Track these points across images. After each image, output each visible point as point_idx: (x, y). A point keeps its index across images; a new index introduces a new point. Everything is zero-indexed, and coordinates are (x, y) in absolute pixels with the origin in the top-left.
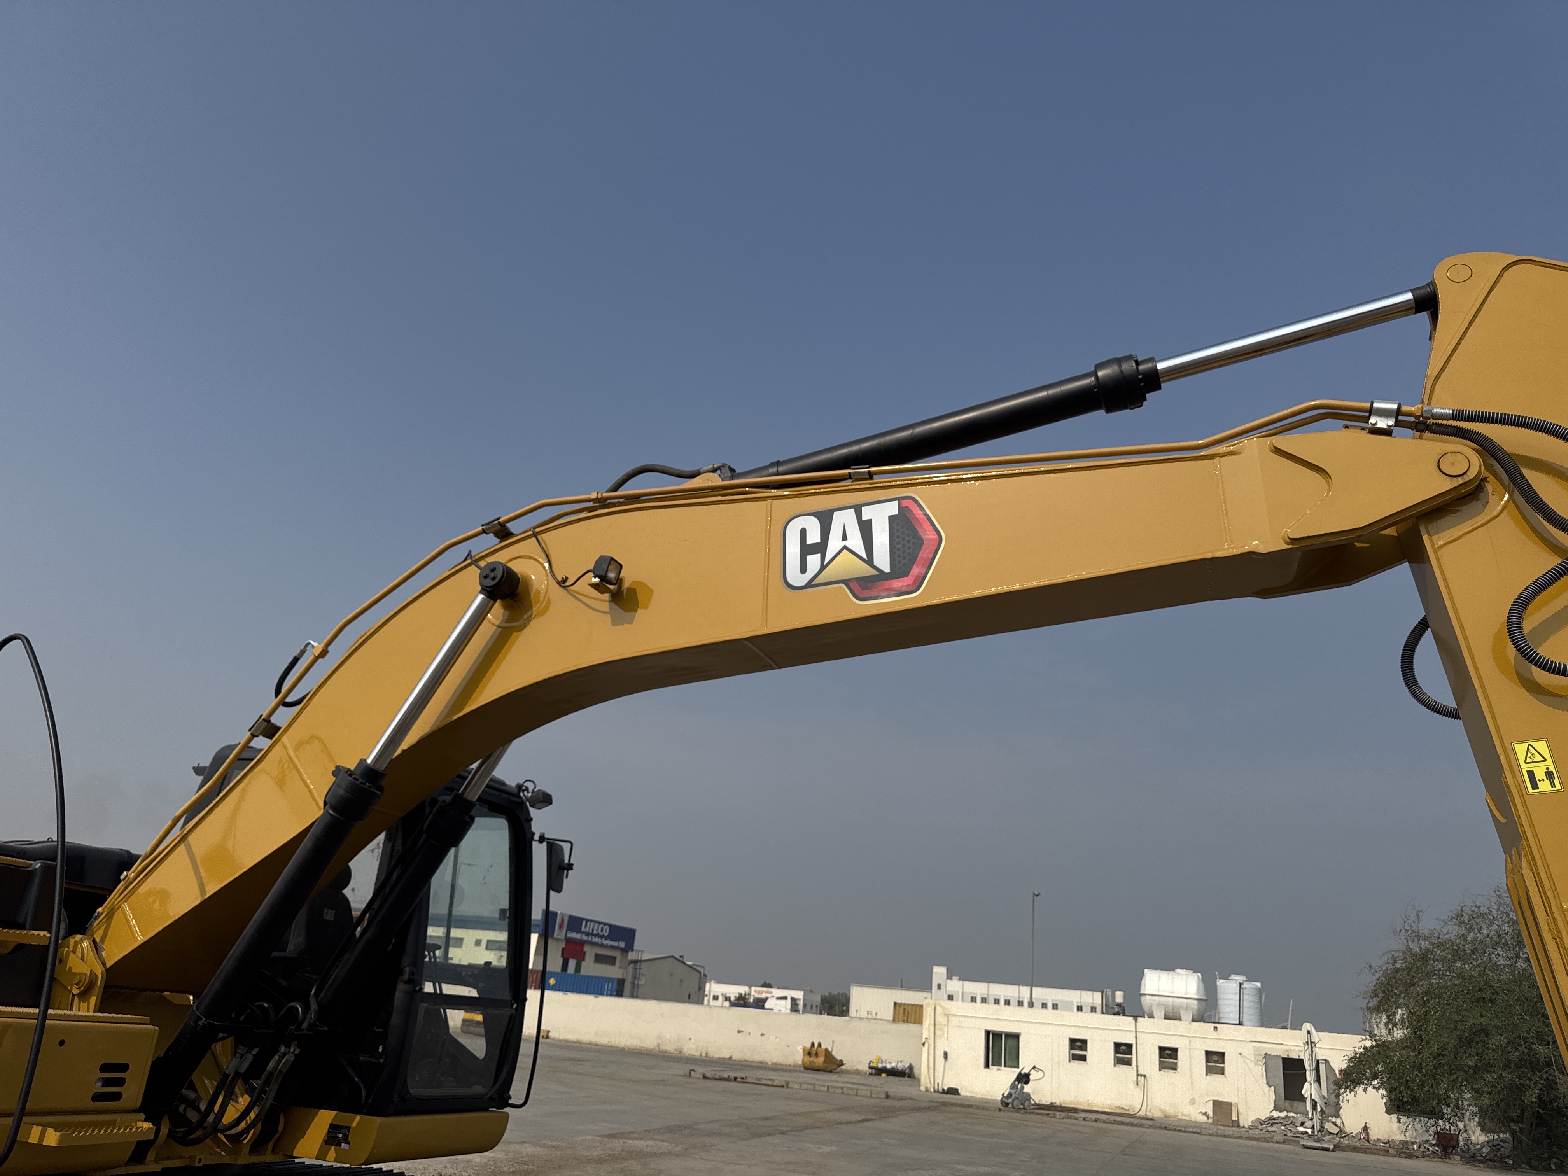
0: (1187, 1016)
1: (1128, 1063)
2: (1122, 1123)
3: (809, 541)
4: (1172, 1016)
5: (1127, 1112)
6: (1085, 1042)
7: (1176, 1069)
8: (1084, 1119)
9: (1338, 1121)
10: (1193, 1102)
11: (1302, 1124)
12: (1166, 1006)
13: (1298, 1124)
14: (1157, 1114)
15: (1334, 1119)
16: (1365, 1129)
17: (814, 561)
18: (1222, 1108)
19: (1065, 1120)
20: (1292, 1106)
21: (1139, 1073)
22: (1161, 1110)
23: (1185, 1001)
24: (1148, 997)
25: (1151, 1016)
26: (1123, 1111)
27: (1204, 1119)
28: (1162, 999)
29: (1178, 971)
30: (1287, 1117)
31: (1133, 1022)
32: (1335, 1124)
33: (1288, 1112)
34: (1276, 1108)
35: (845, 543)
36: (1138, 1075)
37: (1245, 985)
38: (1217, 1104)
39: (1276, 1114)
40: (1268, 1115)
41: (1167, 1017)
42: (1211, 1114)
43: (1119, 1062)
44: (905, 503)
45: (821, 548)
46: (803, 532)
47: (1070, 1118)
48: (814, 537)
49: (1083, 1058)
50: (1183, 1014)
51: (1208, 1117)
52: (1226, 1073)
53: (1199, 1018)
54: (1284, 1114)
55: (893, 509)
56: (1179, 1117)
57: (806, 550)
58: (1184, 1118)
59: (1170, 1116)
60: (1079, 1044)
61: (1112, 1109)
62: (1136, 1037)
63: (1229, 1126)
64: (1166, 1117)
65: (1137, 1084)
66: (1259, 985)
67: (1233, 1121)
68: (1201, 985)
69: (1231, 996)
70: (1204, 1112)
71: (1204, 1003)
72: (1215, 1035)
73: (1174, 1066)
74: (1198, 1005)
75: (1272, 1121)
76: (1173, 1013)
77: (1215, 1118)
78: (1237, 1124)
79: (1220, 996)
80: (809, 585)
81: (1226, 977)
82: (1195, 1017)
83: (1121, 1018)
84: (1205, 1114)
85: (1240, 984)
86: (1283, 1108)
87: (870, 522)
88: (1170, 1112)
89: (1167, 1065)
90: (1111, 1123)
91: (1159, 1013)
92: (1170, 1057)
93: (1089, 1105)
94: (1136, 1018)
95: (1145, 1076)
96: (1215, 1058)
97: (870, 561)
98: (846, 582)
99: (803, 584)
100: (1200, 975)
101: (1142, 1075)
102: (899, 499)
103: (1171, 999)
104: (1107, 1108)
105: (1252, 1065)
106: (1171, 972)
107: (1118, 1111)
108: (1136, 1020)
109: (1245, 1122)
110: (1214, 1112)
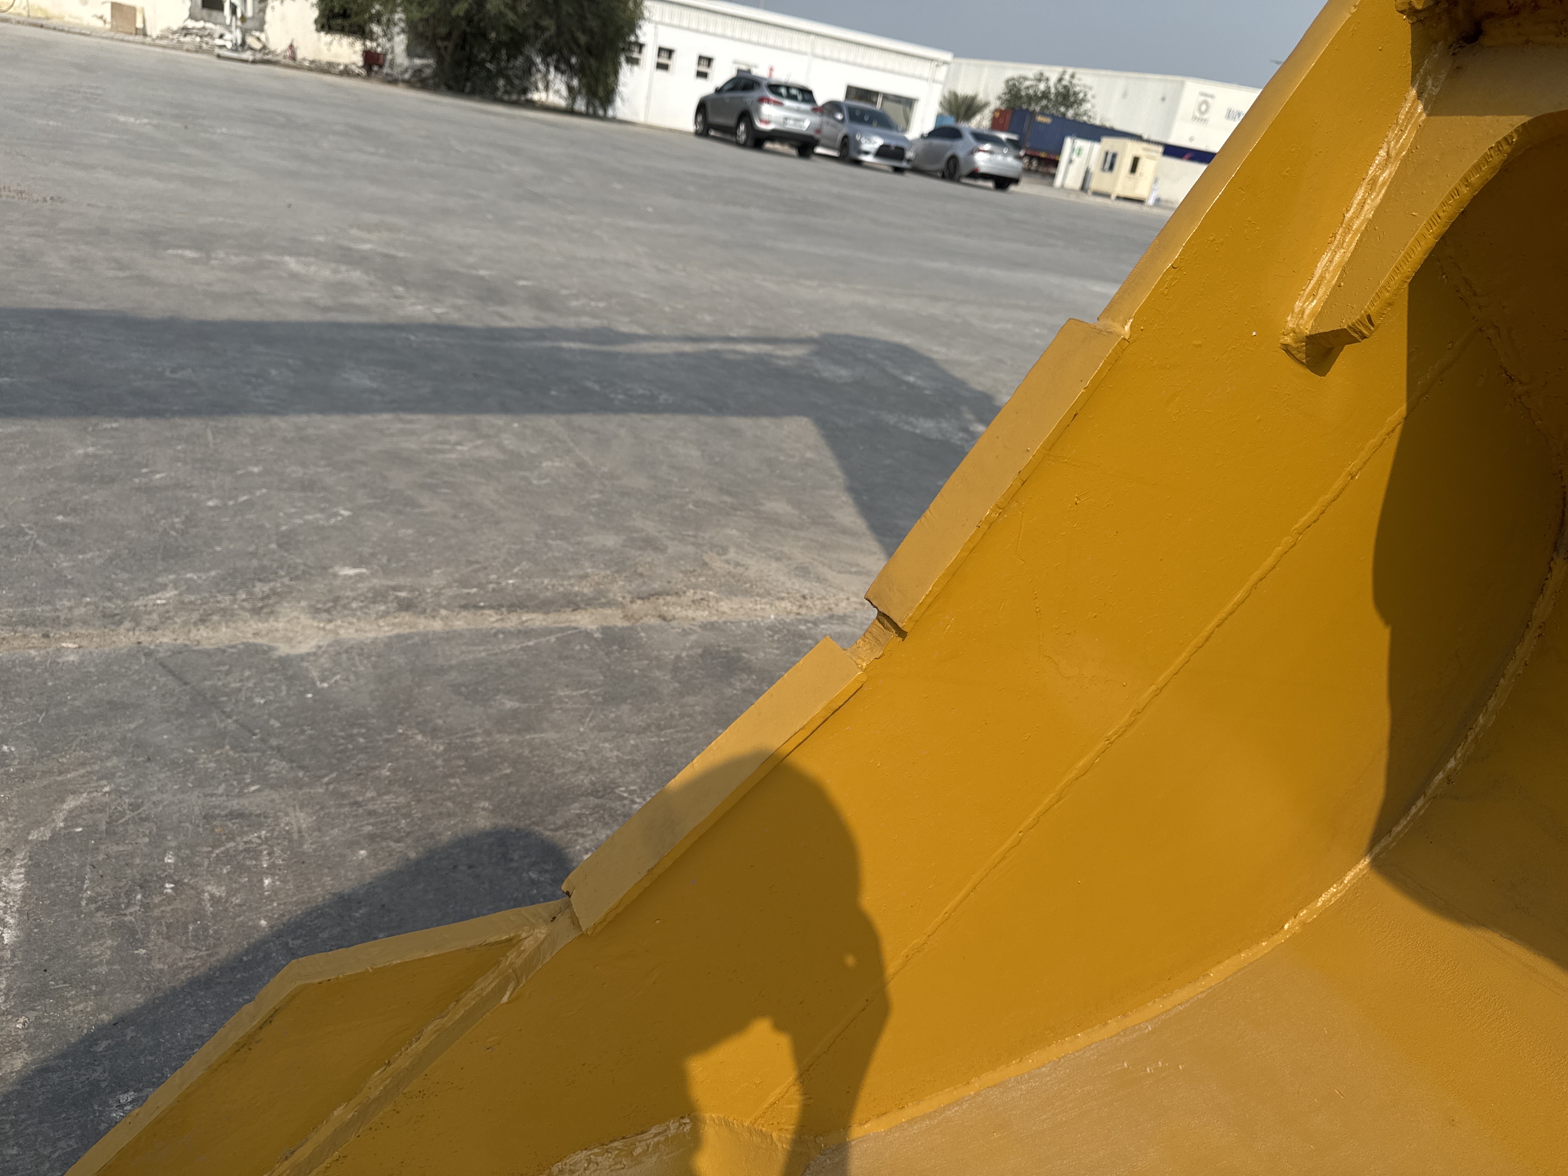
9: (263, 37)
11: (221, 37)
13: (217, 35)
15: (257, 34)
16: (291, 46)
18: (124, 13)
20: (210, 16)
27: (99, 24)
30: (204, 28)
32: (258, 39)
33: (205, 21)
34: (192, 17)
38: (116, 7)
39: (191, 24)
40: (181, 25)
42: (108, 16)
51: (105, 22)
54: (201, 24)
58: (72, 20)
63: (131, 34)
67: (137, 29)
70: (99, 14)
75: (186, 31)
77: (114, 23)
78: (143, 32)
84: (101, 18)
86: (199, 16)
88: (53, 11)
109: (154, 31)
110: (113, 16)
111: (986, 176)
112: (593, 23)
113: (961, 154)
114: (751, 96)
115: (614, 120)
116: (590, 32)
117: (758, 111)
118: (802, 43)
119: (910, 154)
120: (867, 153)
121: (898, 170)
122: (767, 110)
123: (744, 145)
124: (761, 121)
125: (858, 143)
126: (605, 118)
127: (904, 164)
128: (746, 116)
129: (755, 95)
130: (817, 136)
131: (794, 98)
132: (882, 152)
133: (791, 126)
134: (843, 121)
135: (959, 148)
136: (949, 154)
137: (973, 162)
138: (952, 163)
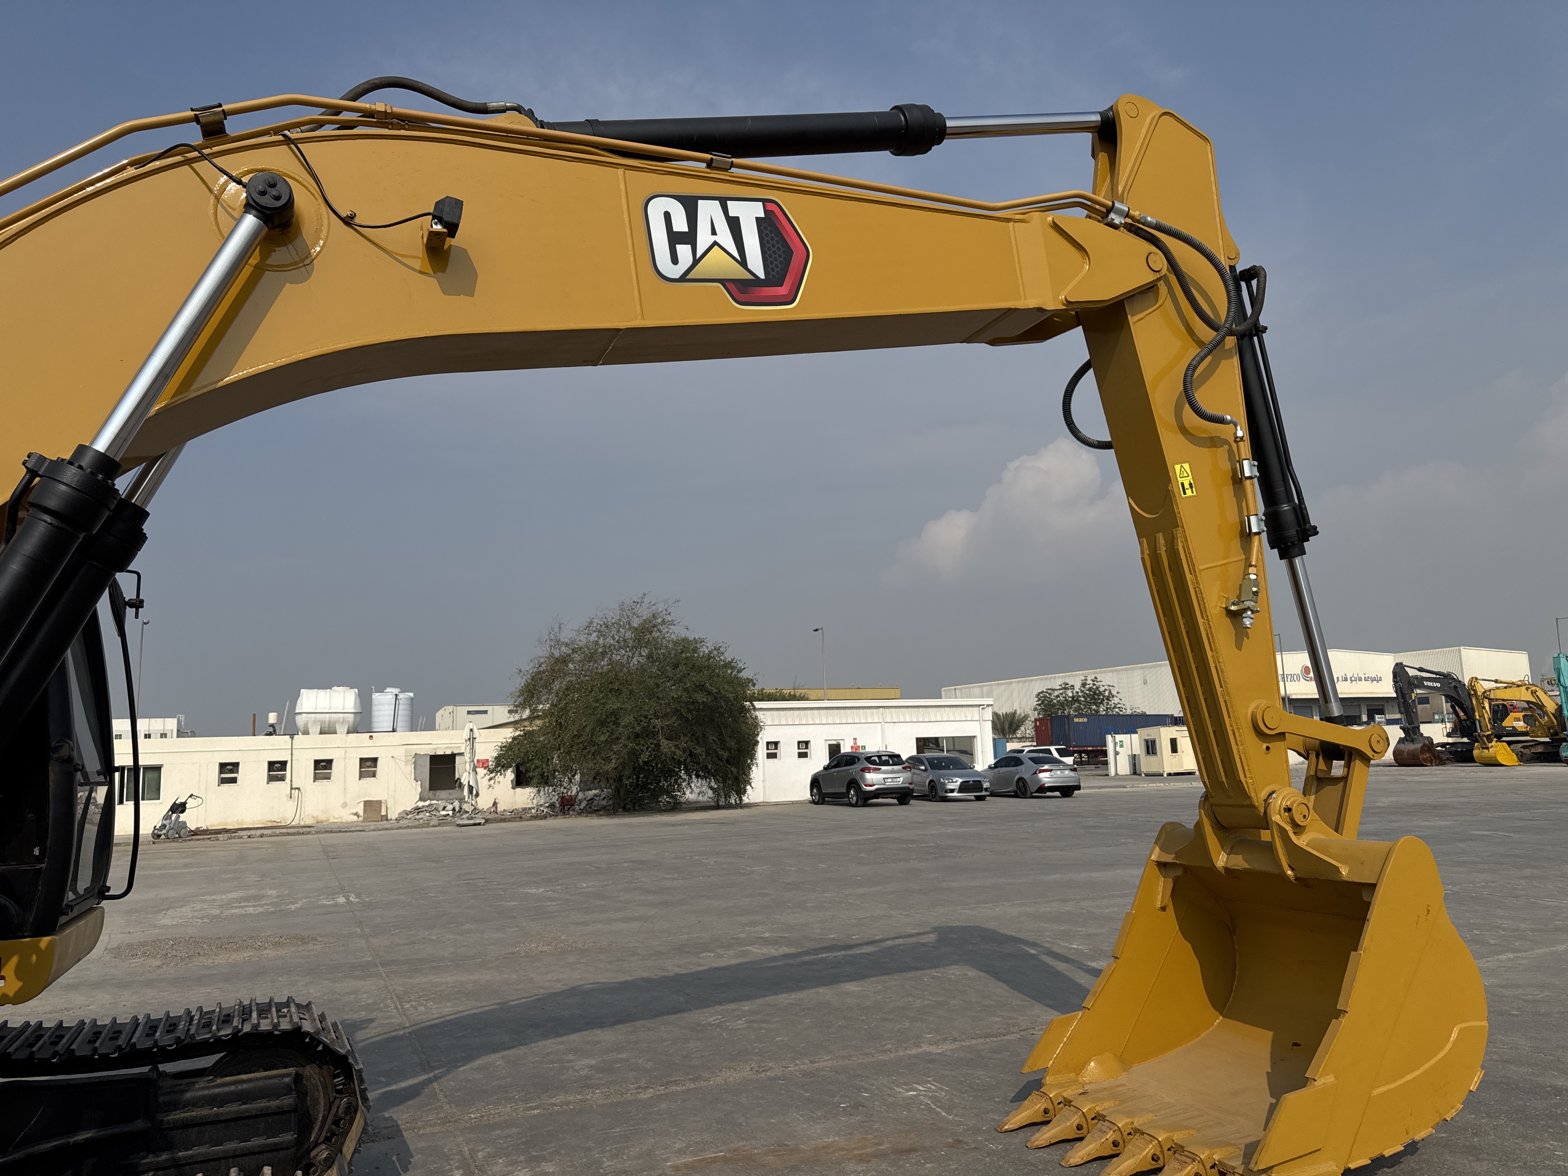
0: (342, 729)
1: (282, 779)
2: (288, 834)
3: (676, 228)
4: (327, 730)
5: (279, 824)
6: (236, 765)
7: (330, 779)
8: (249, 837)
10: (345, 805)
11: (444, 809)
12: (322, 722)
13: (441, 808)
14: (309, 821)
16: (495, 804)
17: (683, 250)
18: (373, 807)
19: (229, 841)
20: (435, 795)
21: (293, 786)
22: (313, 817)
23: (342, 715)
24: (304, 715)
25: (306, 732)
26: (274, 824)
27: (355, 818)
28: (318, 715)
29: (335, 688)
30: (430, 805)
31: (290, 740)
33: (431, 800)
34: (422, 799)
35: (714, 238)
36: (292, 789)
37: (401, 696)
38: (368, 804)
39: (421, 804)
40: (414, 806)
41: (322, 732)
42: (361, 813)
43: (271, 779)
44: (770, 207)
45: (690, 238)
46: (667, 216)
47: (234, 838)
48: (680, 225)
49: (234, 781)
50: (338, 728)
51: (358, 816)
52: (377, 776)
53: (353, 730)
54: (428, 803)
55: (758, 210)
56: (331, 821)
57: (675, 239)
58: (335, 821)
59: (322, 822)
60: (230, 767)
61: (263, 824)
62: (292, 754)
63: (378, 821)
64: (318, 822)
65: (291, 797)
66: (411, 695)
67: (382, 816)
68: (358, 700)
69: (386, 707)
70: (354, 812)
71: (359, 716)
72: (370, 743)
73: (328, 776)
74: (355, 717)
75: (418, 810)
76: (329, 727)
77: (366, 816)
78: (385, 818)
79: (375, 708)
80: (683, 278)
81: (381, 690)
82: (350, 729)
83: (274, 737)
84: (356, 814)
85: (396, 695)
86: (427, 797)
87: (737, 219)
88: (322, 817)
89: (321, 776)
90: (278, 836)
91: (315, 729)
92: (325, 768)
93: (239, 824)
94: (292, 736)
95: (299, 789)
96: (369, 763)
97: (743, 262)
98: (722, 281)
99: (677, 277)
100: (356, 690)
101: (296, 789)
102: (764, 201)
103: (328, 715)
104: (258, 824)
105: (402, 764)
106: (328, 690)
107: (269, 825)
108: (292, 738)
109: (393, 815)
110: (365, 811)
111: (1052, 789)
112: (732, 744)
113: (1026, 777)
114: (854, 769)
115: (749, 806)
116: (730, 750)
117: (863, 778)
118: (876, 716)
119: (986, 785)
120: (952, 791)
121: (979, 798)
122: (870, 777)
123: (855, 805)
124: (866, 786)
125: (944, 784)
126: (740, 805)
127: (984, 793)
128: (854, 784)
129: (858, 766)
130: (911, 787)
131: (886, 763)
132: (963, 788)
133: (889, 784)
134: (926, 770)
135: (1024, 771)
136: (1017, 777)
137: (1039, 780)
138: (1021, 784)
